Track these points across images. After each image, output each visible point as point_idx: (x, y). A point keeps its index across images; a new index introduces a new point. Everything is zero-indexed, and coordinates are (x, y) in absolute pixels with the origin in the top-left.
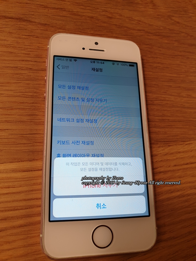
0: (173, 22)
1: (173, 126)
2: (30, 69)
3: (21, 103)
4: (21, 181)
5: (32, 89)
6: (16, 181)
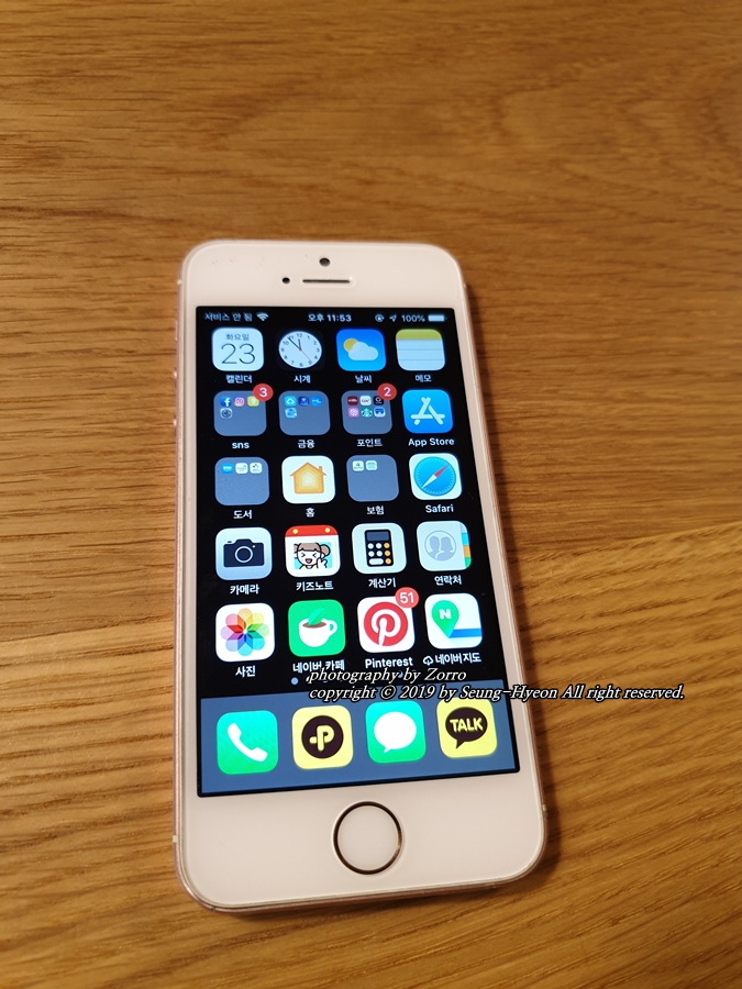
0: (567, 176)
1: (586, 494)
2: (129, 352)
3: (105, 453)
4: (112, 683)
5: (139, 411)
6: (97, 685)
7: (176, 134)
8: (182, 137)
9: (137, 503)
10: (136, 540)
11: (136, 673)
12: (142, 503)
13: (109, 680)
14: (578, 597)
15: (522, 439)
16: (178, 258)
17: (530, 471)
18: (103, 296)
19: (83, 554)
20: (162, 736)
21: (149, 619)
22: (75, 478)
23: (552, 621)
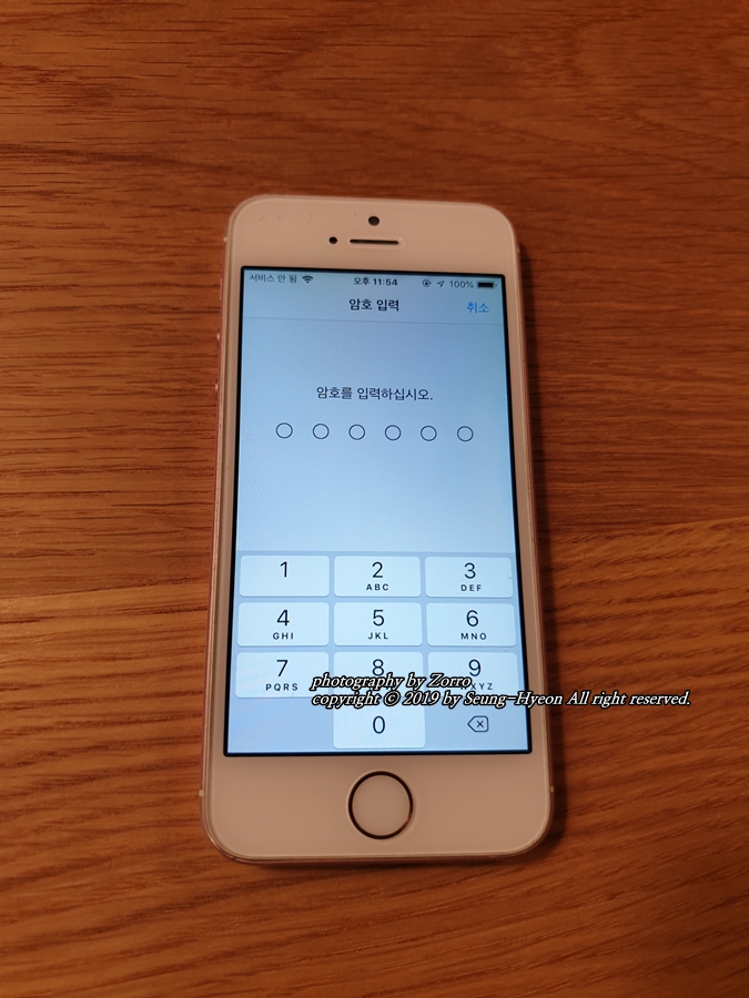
0: (640, 124)
1: (626, 475)
2: (174, 309)
3: (148, 413)
4: (148, 640)
5: (182, 371)
6: (134, 642)
7: (228, 70)
8: (235, 74)
9: (178, 465)
10: (175, 502)
11: (172, 631)
12: (183, 465)
13: (146, 637)
14: (607, 582)
15: (566, 414)
16: (227, 209)
17: (570, 448)
18: (151, 249)
19: (125, 513)
20: (193, 693)
21: (186, 579)
22: (119, 437)
23: (579, 604)
